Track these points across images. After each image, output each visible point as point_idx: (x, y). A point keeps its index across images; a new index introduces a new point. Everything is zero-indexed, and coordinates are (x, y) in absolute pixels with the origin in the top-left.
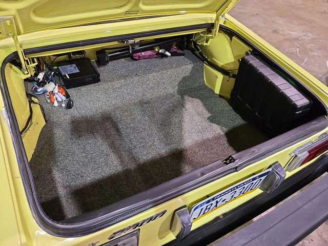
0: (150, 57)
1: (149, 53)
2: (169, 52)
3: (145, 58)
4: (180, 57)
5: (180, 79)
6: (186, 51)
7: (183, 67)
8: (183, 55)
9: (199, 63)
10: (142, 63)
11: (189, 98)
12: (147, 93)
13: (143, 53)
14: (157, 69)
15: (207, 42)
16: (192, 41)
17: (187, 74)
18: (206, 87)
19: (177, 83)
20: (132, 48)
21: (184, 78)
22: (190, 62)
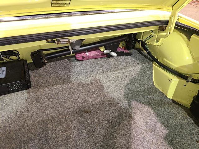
0: (94, 58)
1: (93, 53)
2: (115, 52)
3: (89, 58)
4: (127, 57)
5: (126, 82)
6: (132, 51)
7: (130, 69)
8: (130, 55)
9: (148, 64)
10: (86, 64)
11: (138, 103)
12: (89, 99)
13: (87, 54)
14: (101, 71)
15: (157, 41)
16: (140, 40)
17: (135, 76)
18: (156, 90)
19: (123, 86)
20: (72, 49)
21: (131, 80)
22: (138, 62)
